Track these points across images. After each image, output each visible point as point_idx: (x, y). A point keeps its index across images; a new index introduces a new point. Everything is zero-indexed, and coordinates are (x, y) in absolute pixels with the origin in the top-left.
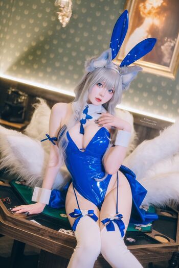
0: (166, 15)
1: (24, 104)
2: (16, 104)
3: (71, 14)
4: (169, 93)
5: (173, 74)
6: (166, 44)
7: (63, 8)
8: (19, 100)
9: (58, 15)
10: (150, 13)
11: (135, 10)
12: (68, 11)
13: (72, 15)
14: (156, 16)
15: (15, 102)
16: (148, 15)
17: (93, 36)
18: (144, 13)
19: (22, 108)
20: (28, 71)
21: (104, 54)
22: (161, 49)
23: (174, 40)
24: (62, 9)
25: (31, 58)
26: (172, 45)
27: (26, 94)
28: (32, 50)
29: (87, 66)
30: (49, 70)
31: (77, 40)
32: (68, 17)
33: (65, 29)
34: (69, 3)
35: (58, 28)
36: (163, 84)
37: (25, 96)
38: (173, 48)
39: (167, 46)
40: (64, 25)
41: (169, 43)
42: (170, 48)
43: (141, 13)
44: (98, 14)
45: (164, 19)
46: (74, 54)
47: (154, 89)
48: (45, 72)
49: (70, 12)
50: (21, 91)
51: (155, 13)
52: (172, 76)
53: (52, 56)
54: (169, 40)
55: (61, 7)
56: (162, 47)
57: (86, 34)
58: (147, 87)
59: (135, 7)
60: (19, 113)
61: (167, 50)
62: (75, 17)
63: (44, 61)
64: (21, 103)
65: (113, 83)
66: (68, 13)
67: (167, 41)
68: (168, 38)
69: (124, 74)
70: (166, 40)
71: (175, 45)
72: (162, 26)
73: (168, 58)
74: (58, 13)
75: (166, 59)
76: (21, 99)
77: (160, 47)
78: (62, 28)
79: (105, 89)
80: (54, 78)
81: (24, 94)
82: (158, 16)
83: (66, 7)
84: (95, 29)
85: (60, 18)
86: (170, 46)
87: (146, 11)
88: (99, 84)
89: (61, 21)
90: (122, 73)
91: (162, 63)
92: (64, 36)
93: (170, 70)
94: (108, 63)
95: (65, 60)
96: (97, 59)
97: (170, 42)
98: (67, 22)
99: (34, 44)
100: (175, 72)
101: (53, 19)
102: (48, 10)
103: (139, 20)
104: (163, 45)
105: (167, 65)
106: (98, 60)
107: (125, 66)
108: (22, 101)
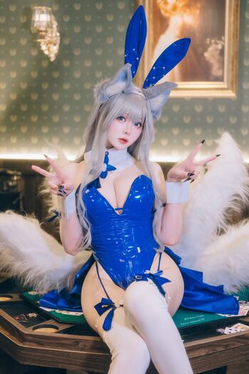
0: (199, 5)
1: (19, 189)
2: (7, 190)
3: (59, 38)
4: (233, 121)
5: (232, 90)
6: (210, 49)
7: (46, 32)
8: (11, 184)
9: (40, 43)
10: (175, 8)
11: (152, 10)
12: (54, 35)
13: (61, 40)
14: (185, 11)
15: (5, 188)
16: (173, 12)
17: (99, 63)
18: (166, 11)
19: (17, 195)
20: (14, 140)
21: (120, 73)
22: (205, 57)
23: (221, 40)
24: (43, 33)
25: (14, 119)
26: (220, 47)
27: (18, 171)
28: (14, 107)
29: (98, 96)
30: (45, 130)
31: (77, 75)
32: (55, 45)
33: (56, 63)
34: (51, 21)
35: (45, 64)
36: (221, 109)
37: (17, 176)
38: (222, 52)
39: (212, 51)
40: (53, 58)
41: (214, 45)
42: (218, 53)
43: (163, 12)
44: (99, 29)
45: (198, 12)
46: (77, 97)
47: (210, 120)
48: (40, 135)
49: (56, 36)
50: (11, 169)
51: (183, 7)
52: (231, 94)
53: (45, 108)
54: (213, 41)
55: (41, 31)
56: (206, 55)
57: (88, 64)
58: (198, 119)
59: (152, 5)
60: (14, 203)
61: (213, 56)
62: (67, 42)
63: (34, 119)
64: (13, 187)
65: (140, 113)
66: (55, 38)
67: (211, 44)
68: (211, 39)
69: (151, 98)
70: (208, 42)
71: (223, 47)
72: (198, 22)
73: (219, 68)
74: (39, 40)
75: (216, 71)
76: (12, 181)
77: (202, 55)
78: (50, 62)
79: (131, 123)
80: (56, 140)
81: (15, 172)
82: (188, 10)
83: (49, 30)
84: (99, 52)
85: (44, 47)
86: (216, 50)
87: (169, 7)
88: (120, 118)
89: (46, 53)
90: (149, 97)
91: (212, 78)
92: (56, 75)
93: (225, 86)
94: (128, 86)
95: (66, 108)
96: (111, 83)
97: (216, 43)
98: (56, 52)
99: (13, 97)
100: (234, 86)
101: (34, 53)
102: (23, 42)
103: (162, 23)
104: (206, 50)
105: (220, 79)
106: (113, 84)
107: (151, 85)
108: (15, 183)
